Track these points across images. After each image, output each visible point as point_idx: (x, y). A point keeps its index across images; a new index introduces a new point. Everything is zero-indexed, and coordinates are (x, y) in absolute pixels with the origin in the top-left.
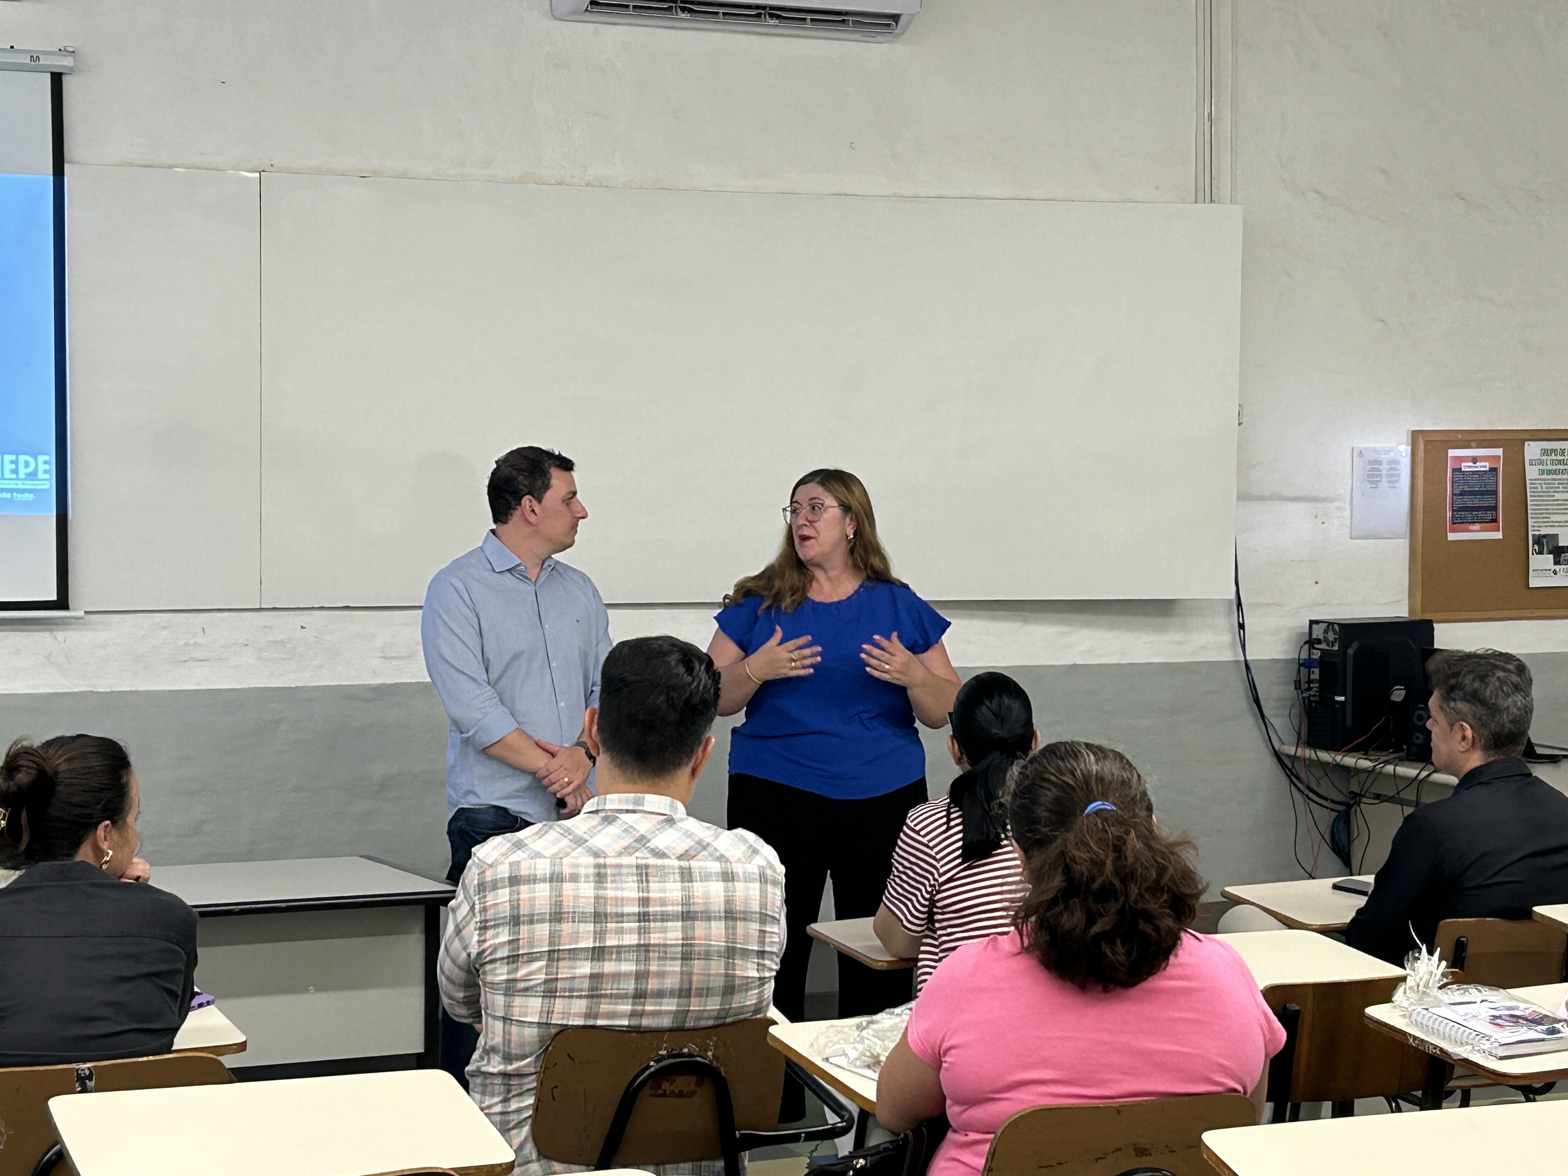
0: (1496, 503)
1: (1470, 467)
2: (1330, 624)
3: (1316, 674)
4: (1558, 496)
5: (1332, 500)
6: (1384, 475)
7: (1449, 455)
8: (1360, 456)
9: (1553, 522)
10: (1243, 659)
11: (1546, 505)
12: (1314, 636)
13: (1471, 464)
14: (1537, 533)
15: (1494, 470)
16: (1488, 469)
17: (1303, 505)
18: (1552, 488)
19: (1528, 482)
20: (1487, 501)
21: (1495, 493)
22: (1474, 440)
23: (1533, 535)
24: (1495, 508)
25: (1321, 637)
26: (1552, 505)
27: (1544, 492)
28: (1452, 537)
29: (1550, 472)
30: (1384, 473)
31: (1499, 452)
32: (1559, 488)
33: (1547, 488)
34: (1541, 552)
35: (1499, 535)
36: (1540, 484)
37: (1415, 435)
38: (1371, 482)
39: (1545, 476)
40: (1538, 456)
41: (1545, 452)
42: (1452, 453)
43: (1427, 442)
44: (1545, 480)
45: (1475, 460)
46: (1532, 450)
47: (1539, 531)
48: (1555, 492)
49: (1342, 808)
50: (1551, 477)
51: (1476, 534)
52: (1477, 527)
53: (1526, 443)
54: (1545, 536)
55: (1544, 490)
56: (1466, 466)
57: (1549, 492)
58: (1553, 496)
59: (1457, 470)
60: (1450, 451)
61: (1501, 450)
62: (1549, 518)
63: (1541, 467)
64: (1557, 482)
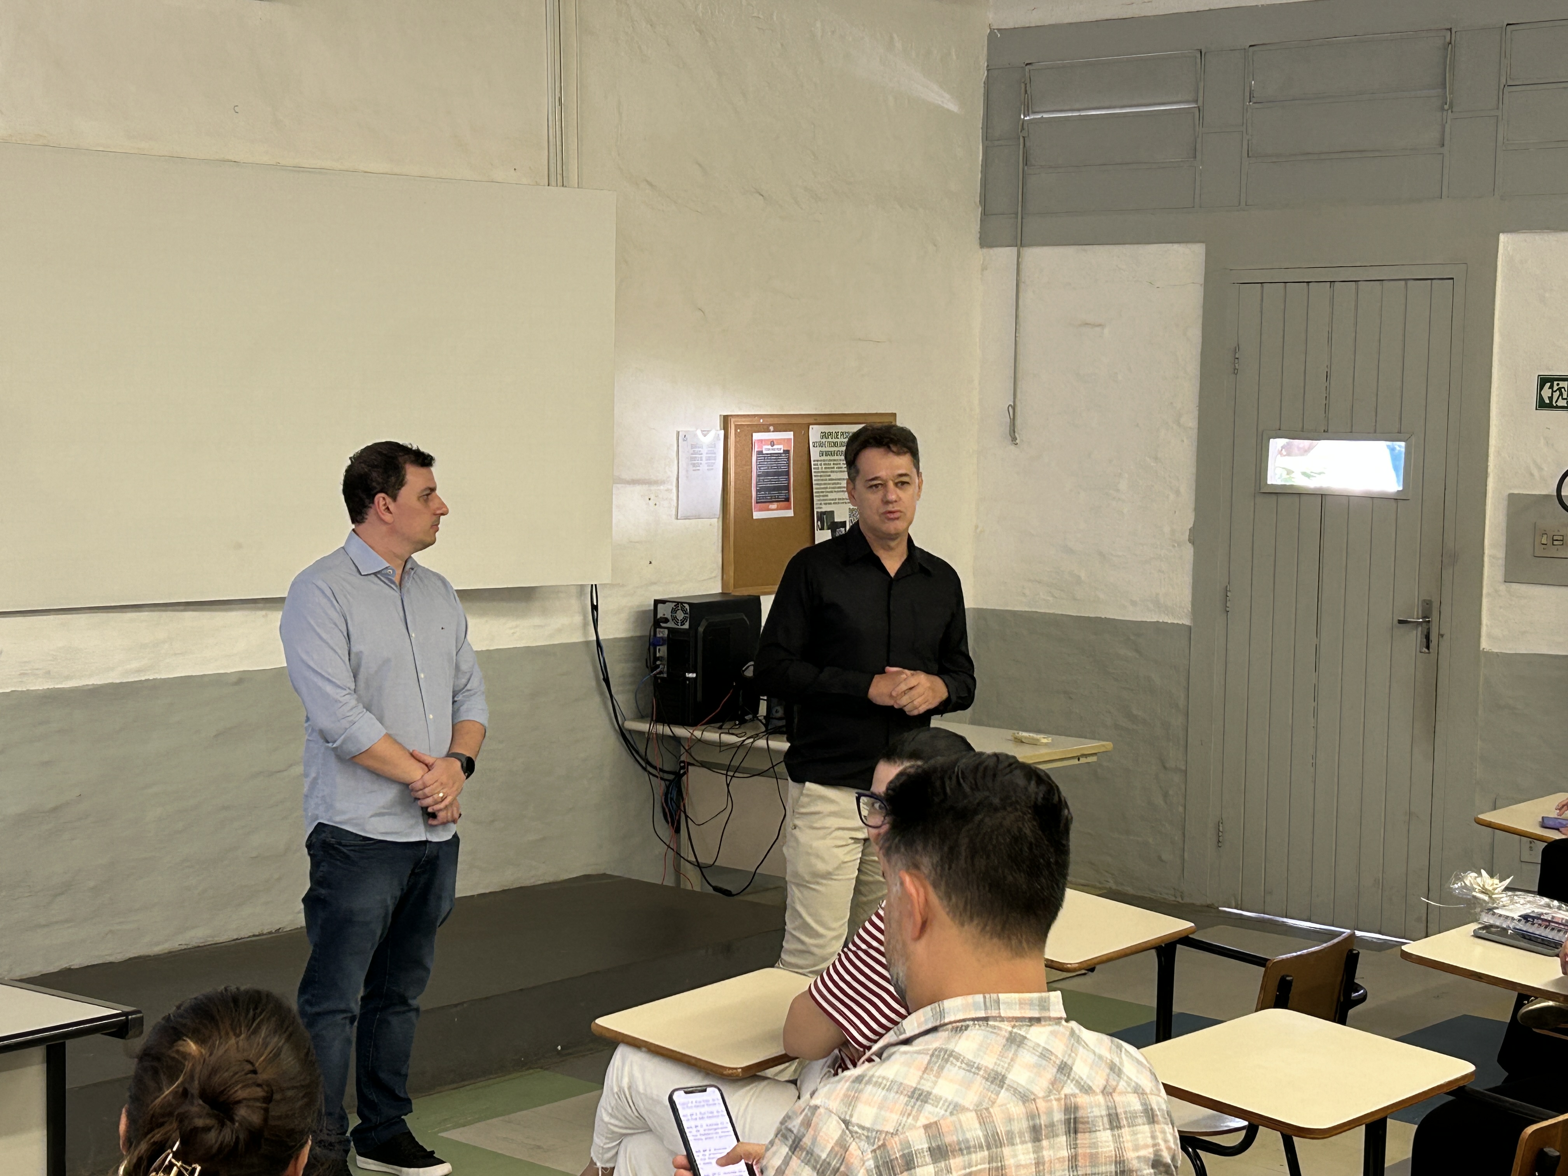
0: (789, 483)
1: (769, 449)
2: (678, 604)
3: (662, 651)
4: (833, 476)
5: (663, 482)
6: (704, 459)
7: (754, 438)
8: (684, 440)
9: (830, 500)
10: (595, 638)
11: (825, 484)
12: (659, 615)
13: (770, 447)
14: (819, 510)
15: (787, 452)
16: (782, 451)
17: (638, 488)
18: (829, 468)
19: (812, 463)
20: (782, 480)
21: (787, 473)
22: (771, 425)
23: (817, 512)
24: (787, 488)
25: (669, 616)
26: (829, 484)
27: (823, 472)
28: (757, 515)
29: (827, 454)
30: (704, 456)
31: (790, 435)
32: (834, 468)
33: (825, 468)
34: (822, 529)
35: (790, 513)
36: (821, 465)
37: (726, 420)
38: (694, 465)
39: (824, 458)
40: (819, 440)
41: (824, 435)
42: (757, 436)
43: (737, 427)
44: (824, 460)
45: (772, 443)
46: (815, 433)
47: (821, 508)
48: (832, 472)
49: (671, 777)
50: (829, 458)
51: (774, 512)
52: (774, 506)
53: (811, 427)
54: (825, 513)
55: (824, 470)
56: (767, 449)
57: (827, 472)
58: (830, 476)
59: (760, 453)
60: (754, 434)
61: (792, 433)
62: (827, 496)
63: (821, 449)
64: (832, 463)
